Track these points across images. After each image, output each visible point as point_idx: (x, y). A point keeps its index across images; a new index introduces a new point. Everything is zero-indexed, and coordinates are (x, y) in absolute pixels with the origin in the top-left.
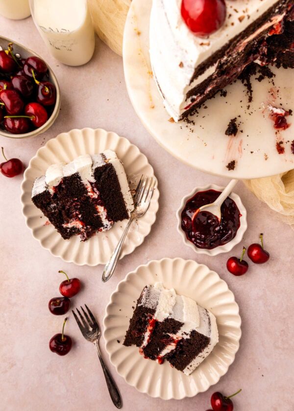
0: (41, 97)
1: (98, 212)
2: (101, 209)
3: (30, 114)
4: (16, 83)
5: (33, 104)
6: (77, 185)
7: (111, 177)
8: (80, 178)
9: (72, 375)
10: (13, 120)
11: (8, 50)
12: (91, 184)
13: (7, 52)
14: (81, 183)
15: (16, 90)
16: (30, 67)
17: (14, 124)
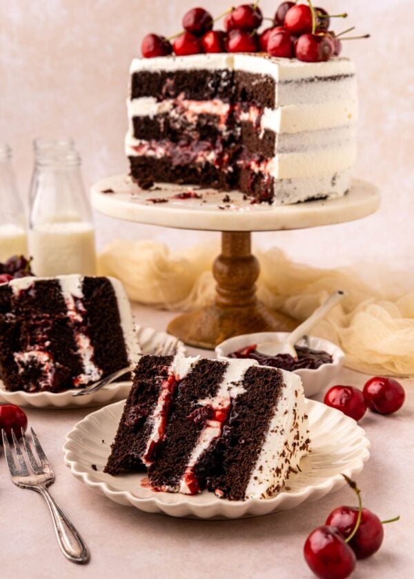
1: (79, 348)
2: (85, 343)
6: (55, 296)
7: (107, 297)
8: (60, 287)
12: (76, 299)
14: (60, 295)
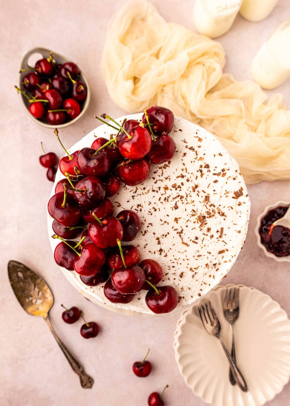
0: (75, 93)
3: (68, 108)
4: (56, 84)
5: (70, 100)
9: (100, 358)
10: (54, 114)
11: (49, 58)
13: (49, 60)
15: (56, 89)
16: (67, 70)
17: (55, 117)
